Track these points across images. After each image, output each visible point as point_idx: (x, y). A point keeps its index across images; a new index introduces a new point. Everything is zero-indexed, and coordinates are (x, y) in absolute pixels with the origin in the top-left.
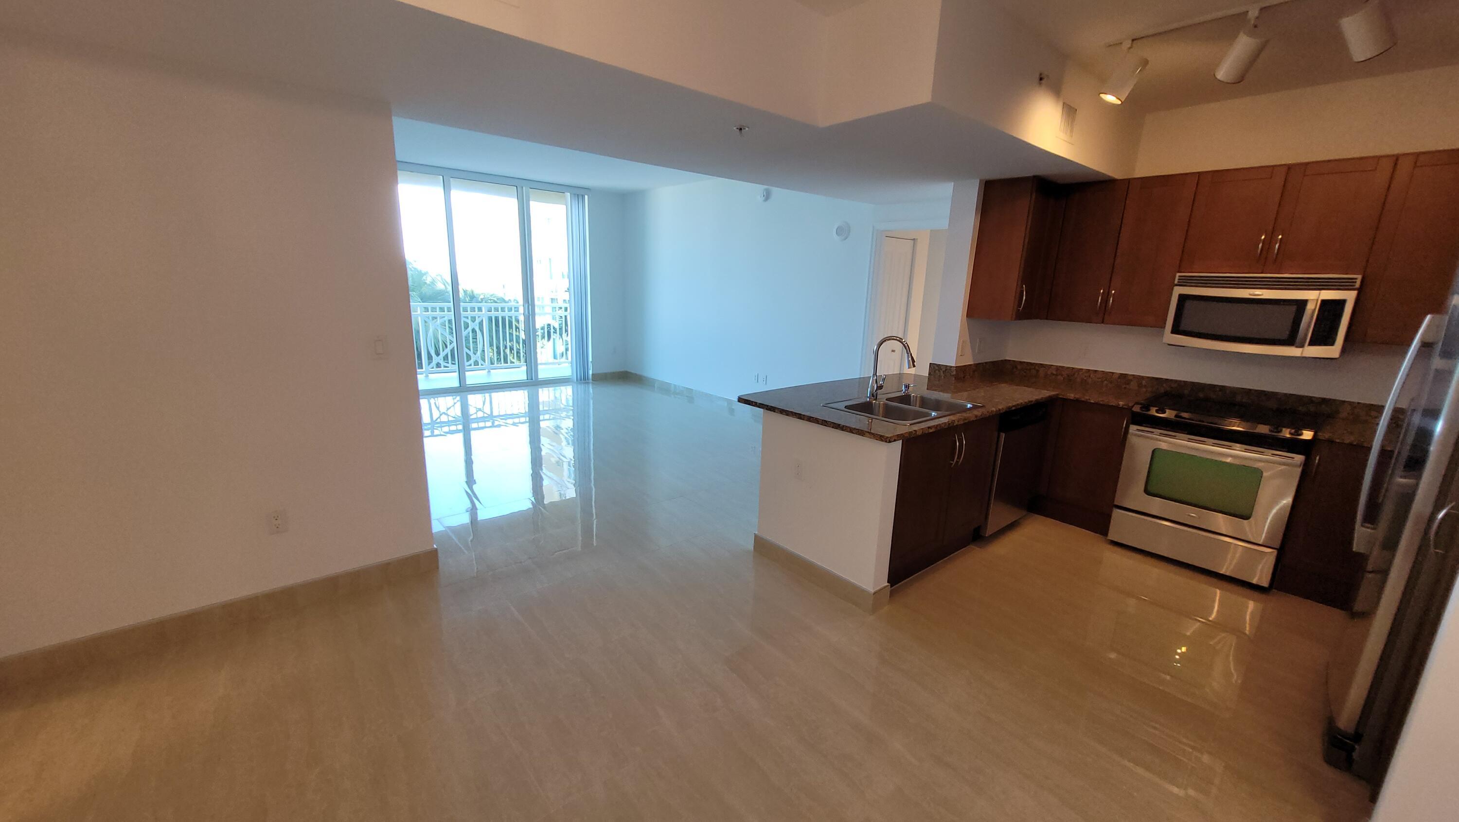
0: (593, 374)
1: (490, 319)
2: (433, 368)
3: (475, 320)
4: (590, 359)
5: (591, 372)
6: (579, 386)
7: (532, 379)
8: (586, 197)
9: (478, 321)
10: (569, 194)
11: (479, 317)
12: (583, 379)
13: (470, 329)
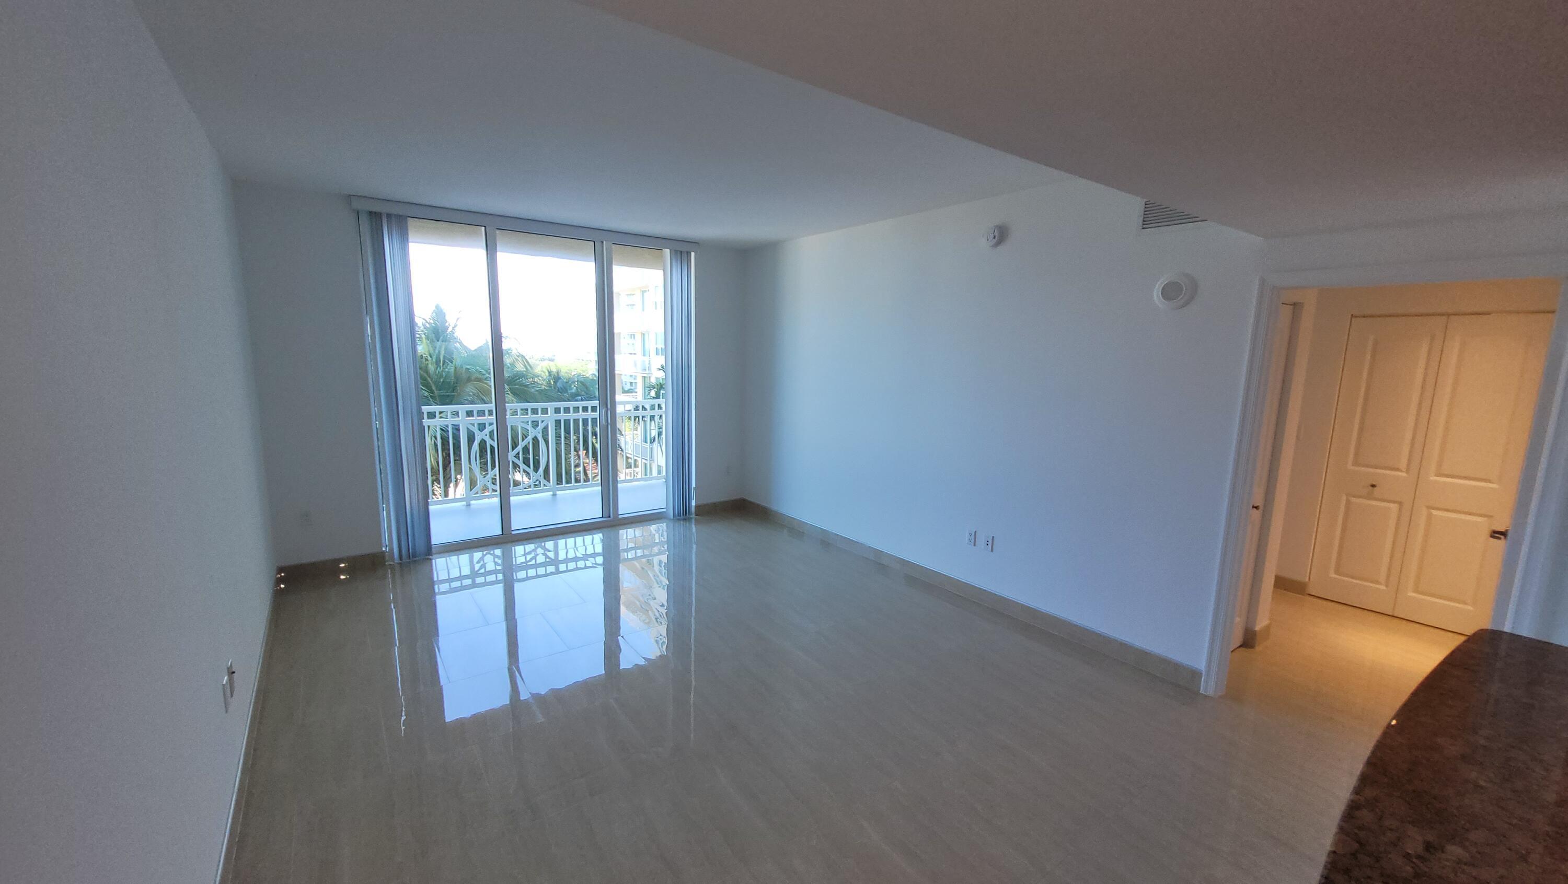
0: (696, 507)
1: (558, 422)
2: (477, 493)
3: (537, 425)
4: (694, 485)
5: (693, 503)
6: (677, 524)
7: (609, 517)
8: (693, 254)
9: (541, 426)
10: (668, 251)
11: (543, 421)
12: (682, 514)
13: (530, 438)
